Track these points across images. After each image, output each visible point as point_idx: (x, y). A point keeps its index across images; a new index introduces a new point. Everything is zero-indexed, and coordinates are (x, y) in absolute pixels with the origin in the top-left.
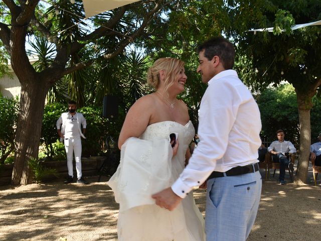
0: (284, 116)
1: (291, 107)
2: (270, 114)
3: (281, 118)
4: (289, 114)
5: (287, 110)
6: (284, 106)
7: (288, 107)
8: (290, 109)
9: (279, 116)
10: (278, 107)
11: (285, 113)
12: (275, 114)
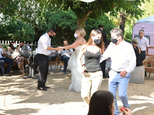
0: (68, 26)
1: (73, 19)
2: (57, 23)
3: (66, 27)
4: (71, 24)
5: (70, 20)
6: (68, 17)
7: (71, 18)
8: (72, 20)
9: (64, 25)
10: (63, 17)
11: (68, 23)
12: (61, 23)
